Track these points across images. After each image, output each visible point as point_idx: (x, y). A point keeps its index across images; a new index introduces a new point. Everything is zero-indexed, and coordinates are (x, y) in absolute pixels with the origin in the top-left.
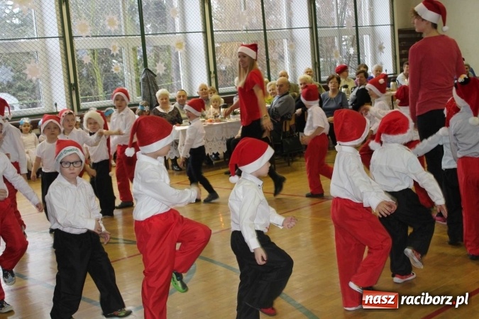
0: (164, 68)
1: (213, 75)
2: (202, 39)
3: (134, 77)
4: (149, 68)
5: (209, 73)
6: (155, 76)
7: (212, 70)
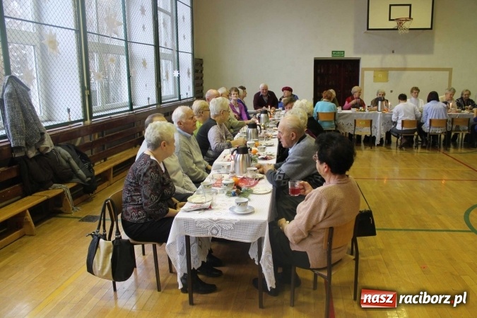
1: (86, 92)
5: (84, 89)
7: (86, 84)
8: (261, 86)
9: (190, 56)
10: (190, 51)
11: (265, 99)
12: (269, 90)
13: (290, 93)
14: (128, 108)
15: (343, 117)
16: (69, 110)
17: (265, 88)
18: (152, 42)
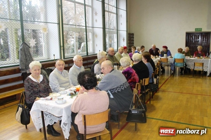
0: (35, 43)
1: (62, 48)
2: (57, 27)
3: (15, 48)
4: (25, 42)
5: (60, 47)
6: (30, 47)
7: (62, 45)
8: (153, 46)
9: (126, 32)
10: (126, 30)
11: (154, 52)
12: (156, 47)
13: (166, 49)
14: (86, 55)
15: (190, 61)
16: (54, 55)
17: (154, 47)
18: (102, 27)
